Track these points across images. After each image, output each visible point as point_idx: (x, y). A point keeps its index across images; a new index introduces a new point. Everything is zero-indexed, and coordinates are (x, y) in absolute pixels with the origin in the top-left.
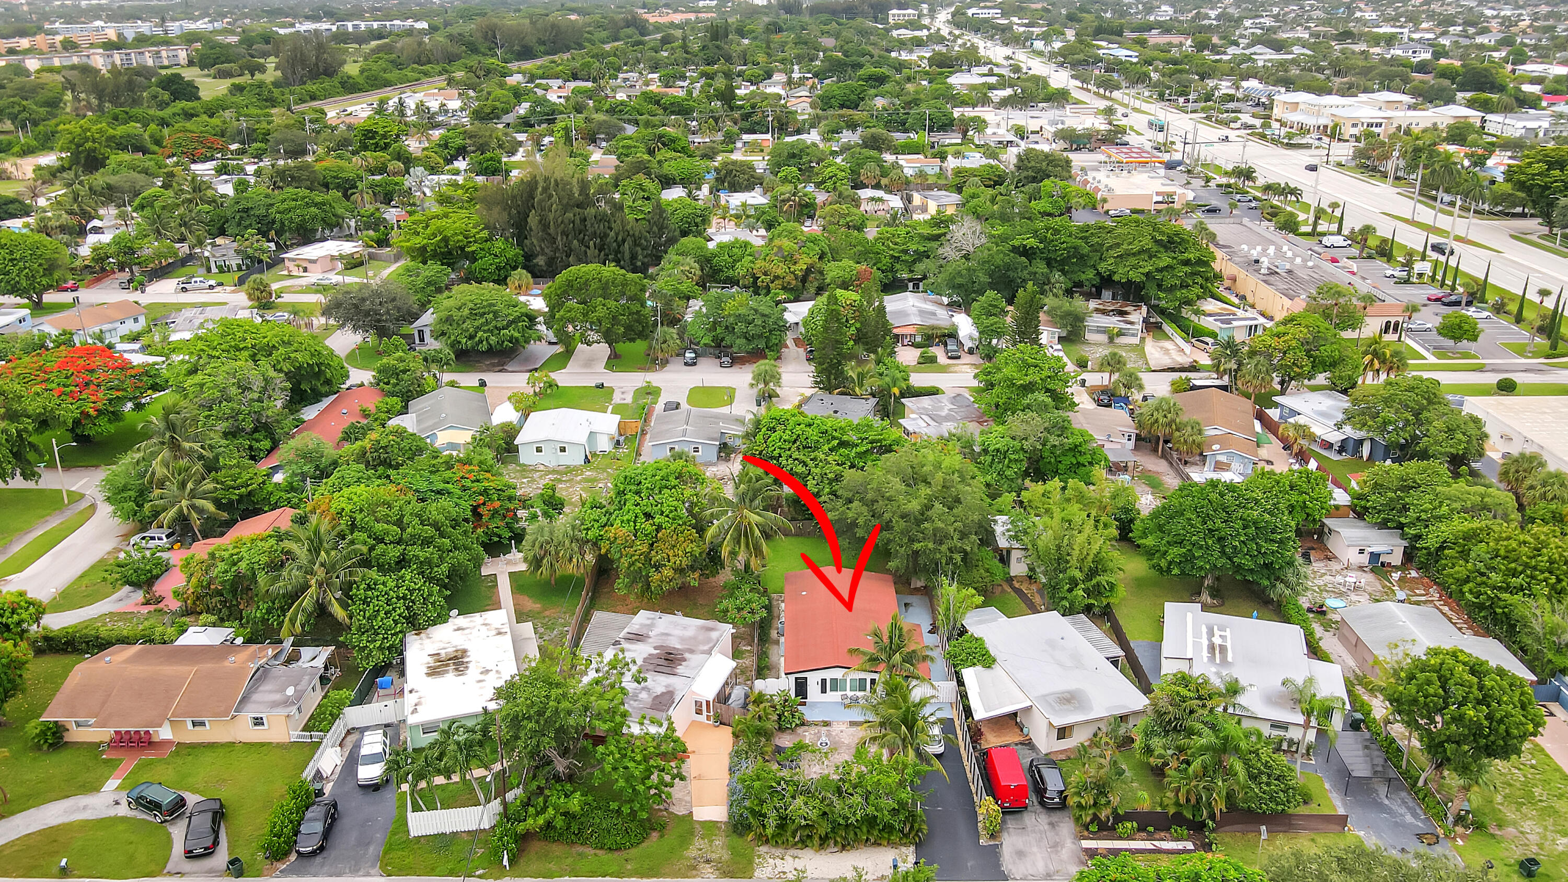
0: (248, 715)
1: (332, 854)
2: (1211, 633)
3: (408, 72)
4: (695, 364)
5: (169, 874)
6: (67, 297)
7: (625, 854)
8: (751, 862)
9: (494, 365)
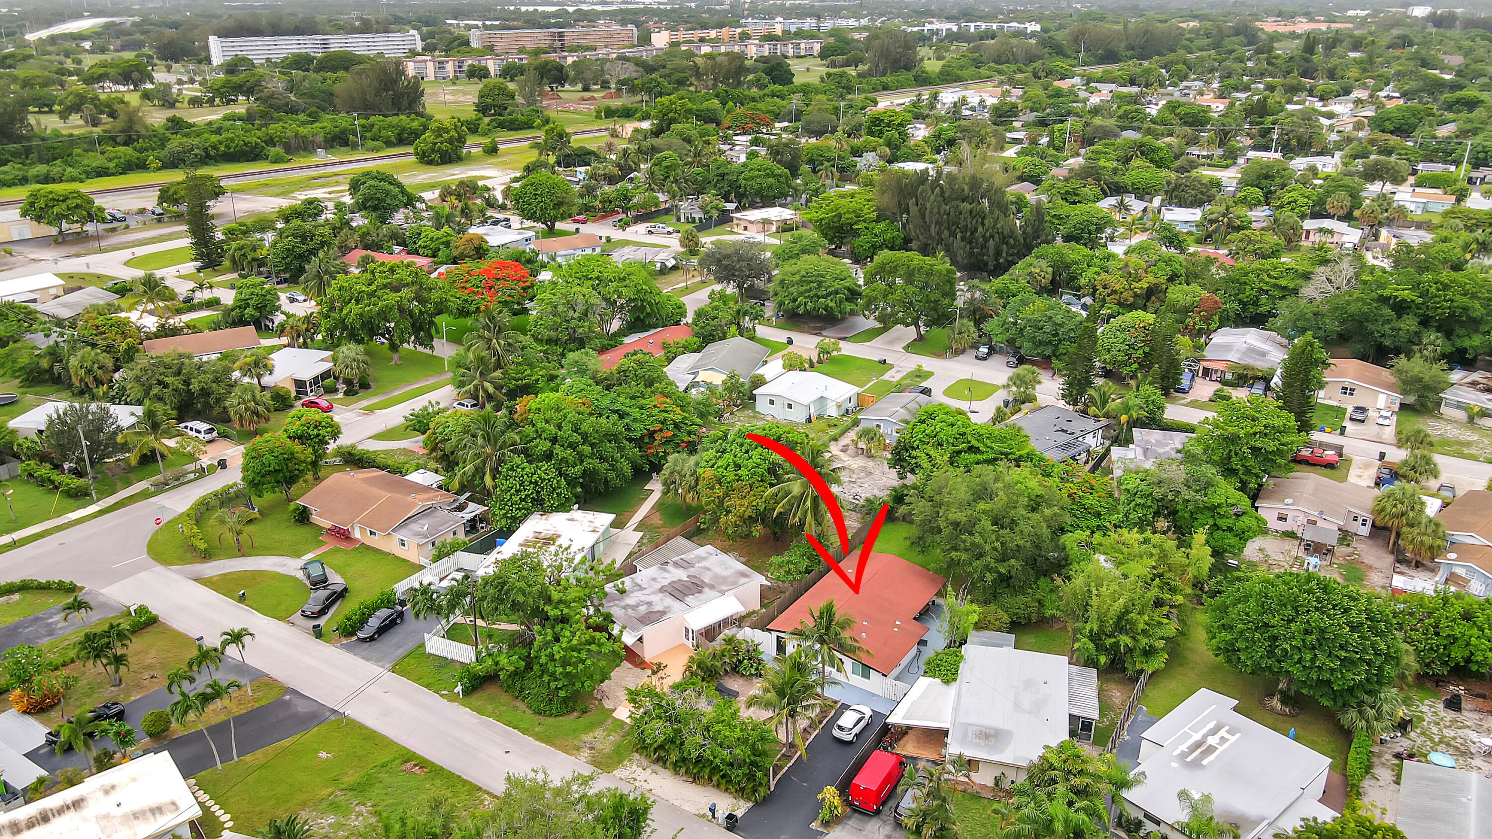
0: (398, 536)
1: (375, 645)
2: (1213, 732)
3: (983, 71)
4: (984, 359)
5: (289, 622)
6: (572, 227)
7: (542, 719)
8: (620, 762)
9: (815, 328)
